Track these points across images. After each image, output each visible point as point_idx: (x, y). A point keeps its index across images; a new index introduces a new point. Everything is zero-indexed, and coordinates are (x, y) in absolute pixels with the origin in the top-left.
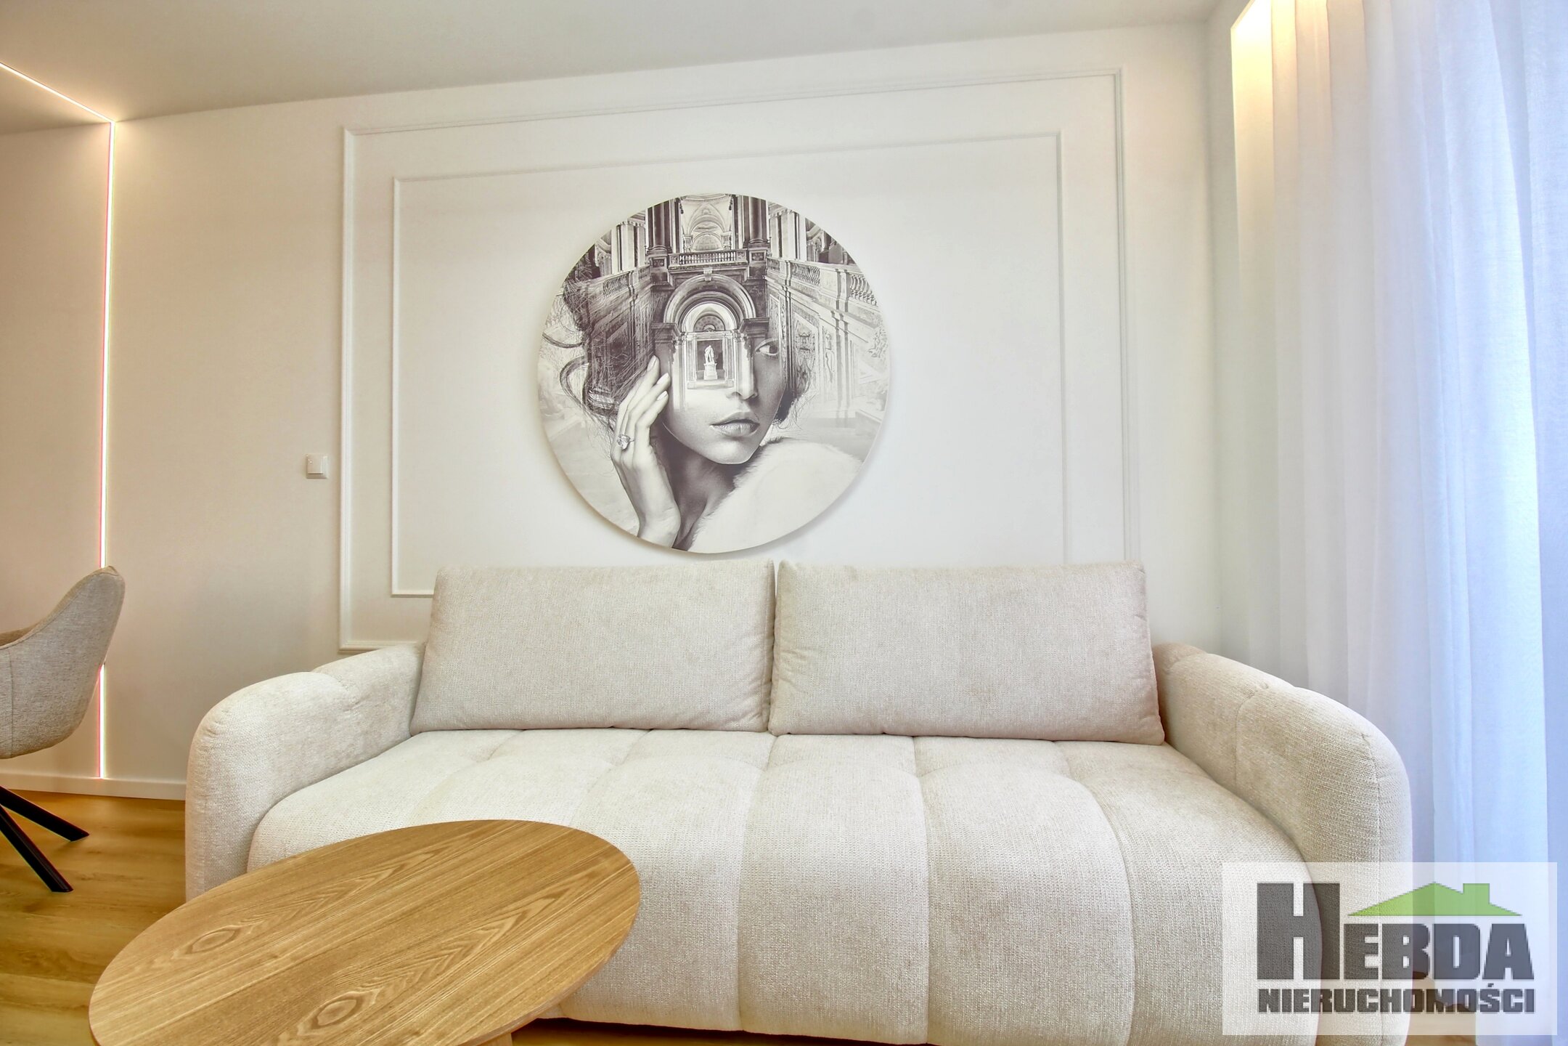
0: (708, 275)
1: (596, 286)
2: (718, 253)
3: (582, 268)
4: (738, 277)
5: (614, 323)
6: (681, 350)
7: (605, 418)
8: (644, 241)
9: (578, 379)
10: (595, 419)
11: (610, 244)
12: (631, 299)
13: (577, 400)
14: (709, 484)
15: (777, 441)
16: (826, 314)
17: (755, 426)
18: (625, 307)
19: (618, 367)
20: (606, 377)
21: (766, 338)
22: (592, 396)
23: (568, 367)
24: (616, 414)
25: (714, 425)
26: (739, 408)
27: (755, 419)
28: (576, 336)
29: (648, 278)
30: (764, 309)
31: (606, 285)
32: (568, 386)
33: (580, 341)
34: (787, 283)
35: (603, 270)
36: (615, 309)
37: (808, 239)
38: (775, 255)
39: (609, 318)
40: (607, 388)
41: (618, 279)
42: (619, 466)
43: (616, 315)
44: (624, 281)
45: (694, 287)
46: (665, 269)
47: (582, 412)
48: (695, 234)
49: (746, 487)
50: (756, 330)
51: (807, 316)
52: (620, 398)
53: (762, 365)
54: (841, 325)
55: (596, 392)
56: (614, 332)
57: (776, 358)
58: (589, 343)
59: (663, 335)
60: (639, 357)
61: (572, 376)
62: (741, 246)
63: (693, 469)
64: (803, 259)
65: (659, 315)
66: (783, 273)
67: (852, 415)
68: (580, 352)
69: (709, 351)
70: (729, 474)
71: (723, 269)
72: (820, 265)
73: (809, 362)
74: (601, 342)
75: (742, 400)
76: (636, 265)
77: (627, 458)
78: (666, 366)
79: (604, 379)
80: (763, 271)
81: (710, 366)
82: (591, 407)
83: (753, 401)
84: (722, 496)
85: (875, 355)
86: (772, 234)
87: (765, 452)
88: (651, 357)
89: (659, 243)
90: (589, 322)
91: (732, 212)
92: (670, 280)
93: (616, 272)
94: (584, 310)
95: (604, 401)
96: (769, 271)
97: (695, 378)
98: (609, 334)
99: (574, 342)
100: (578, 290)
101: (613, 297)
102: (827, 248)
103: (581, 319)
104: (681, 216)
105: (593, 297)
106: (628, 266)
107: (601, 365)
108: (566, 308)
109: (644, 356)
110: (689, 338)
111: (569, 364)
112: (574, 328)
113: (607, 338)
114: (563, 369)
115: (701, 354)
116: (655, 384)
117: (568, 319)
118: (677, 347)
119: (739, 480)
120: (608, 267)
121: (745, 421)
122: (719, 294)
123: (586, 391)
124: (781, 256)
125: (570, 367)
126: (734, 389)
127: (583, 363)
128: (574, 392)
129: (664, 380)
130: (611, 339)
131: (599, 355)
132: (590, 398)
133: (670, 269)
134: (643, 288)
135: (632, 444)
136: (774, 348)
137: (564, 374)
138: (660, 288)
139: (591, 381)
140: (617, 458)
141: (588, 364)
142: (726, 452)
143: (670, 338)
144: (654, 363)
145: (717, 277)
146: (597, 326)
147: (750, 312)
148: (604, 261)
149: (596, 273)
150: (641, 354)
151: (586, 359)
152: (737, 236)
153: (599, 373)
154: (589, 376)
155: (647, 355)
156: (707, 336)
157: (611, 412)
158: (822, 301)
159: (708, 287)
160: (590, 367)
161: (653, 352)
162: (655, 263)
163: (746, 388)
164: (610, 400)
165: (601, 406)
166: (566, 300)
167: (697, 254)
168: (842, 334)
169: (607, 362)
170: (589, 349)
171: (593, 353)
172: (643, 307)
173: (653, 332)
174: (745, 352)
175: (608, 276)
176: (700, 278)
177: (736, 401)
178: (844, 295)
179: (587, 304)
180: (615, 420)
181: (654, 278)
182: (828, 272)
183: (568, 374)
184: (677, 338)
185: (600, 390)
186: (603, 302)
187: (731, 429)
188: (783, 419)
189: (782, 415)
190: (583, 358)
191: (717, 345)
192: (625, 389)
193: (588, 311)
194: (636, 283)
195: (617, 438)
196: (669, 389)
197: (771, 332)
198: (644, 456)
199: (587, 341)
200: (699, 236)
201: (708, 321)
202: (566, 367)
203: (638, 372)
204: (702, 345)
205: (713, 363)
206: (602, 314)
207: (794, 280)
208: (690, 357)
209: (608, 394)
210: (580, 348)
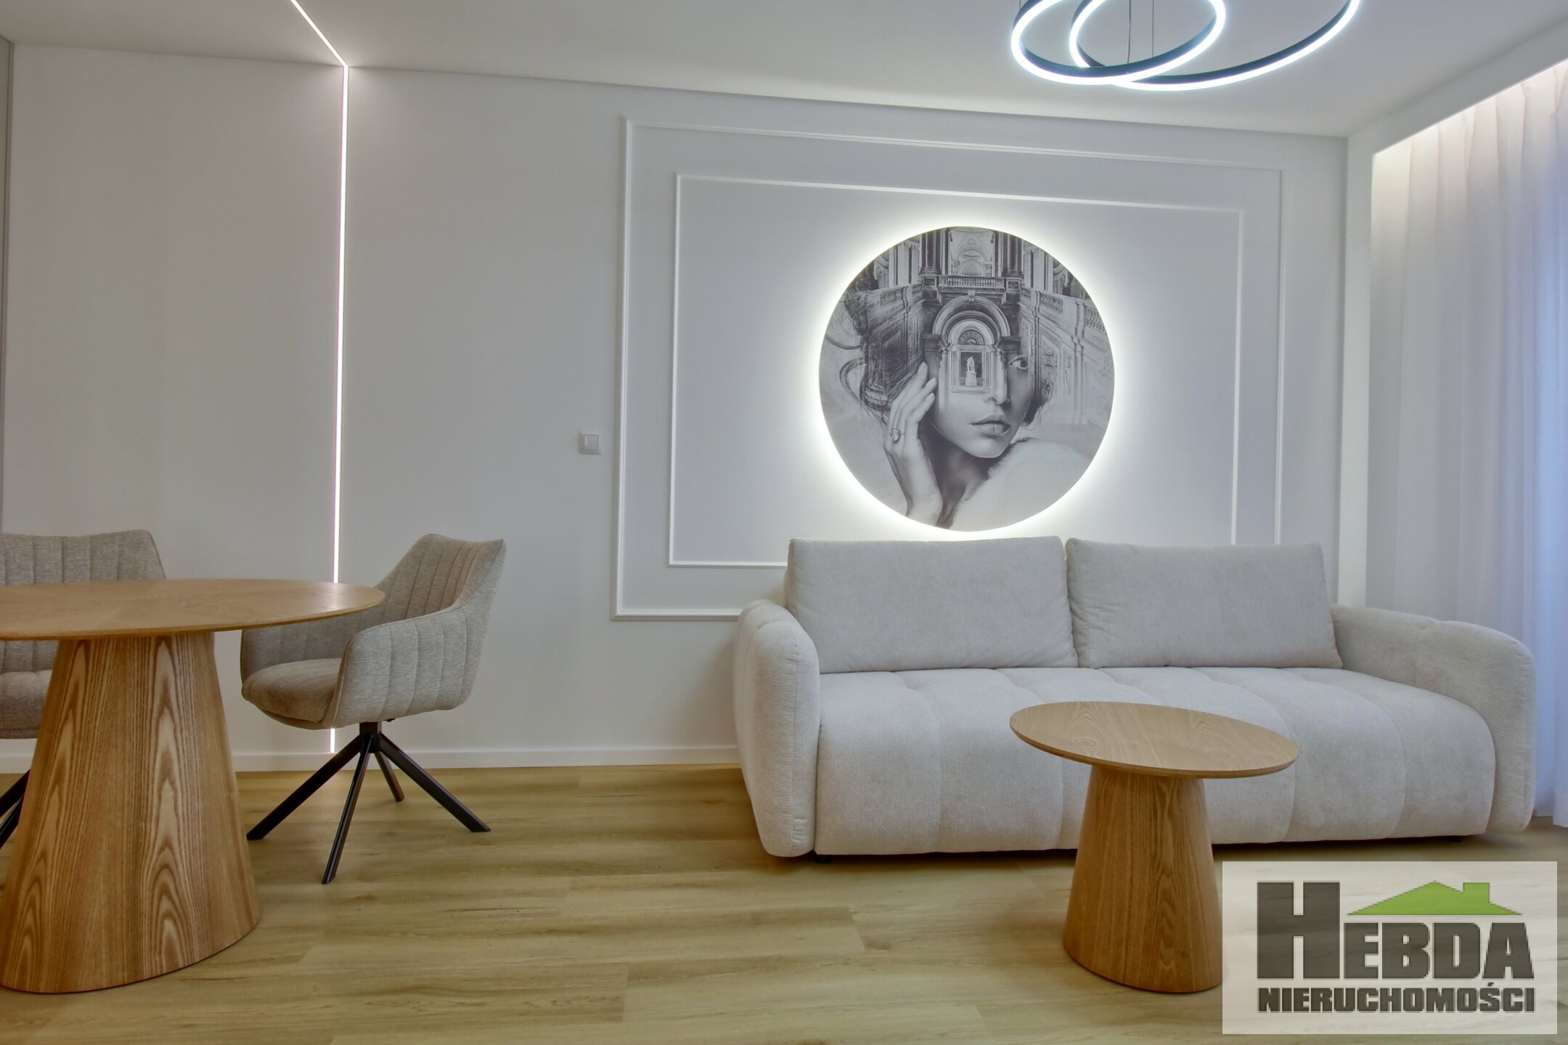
0: (971, 297)
1: (874, 297)
2: (980, 278)
3: (862, 279)
4: (997, 301)
5: (889, 330)
6: (947, 358)
7: (879, 413)
8: (918, 262)
9: (856, 377)
10: (871, 413)
11: (887, 260)
12: (905, 311)
13: (855, 396)
14: (967, 475)
15: (1024, 441)
16: (1066, 338)
17: (1006, 427)
18: (899, 317)
19: (892, 370)
20: (881, 377)
21: (1018, 354)
22: (869, 393)
23: (848, 366)
24: (889, 410)
25: (973, 424)
26: (994, 411)
27: (1007, 422)
28: (855, 340)
29: (920, 294)
30: (1017, 329)
31: (883, 296)
32: (847, 383)
33: (858, 344)
34: (1037, 310)
35: (881, 283)
36: (891, 318)
37: (1054, 274)
38: (1028, 285)
39: (885, 325)
40: (881, 387)
41: (894, 292)
42: (891, 456)
43: (891, 323)
44: (899, 295)
45: (959, 305)
46: (934, 288)
47: (859, 406)
48: (961, 260)
49: (998, 477)
50: (1010, 347)
51: (1052, 339)
52: (893, 396)
53: (1014, 377)
54: (1079, 348)
55: (872, 390)
56: (889, 338)
57: (1026, 371)
58: (867, 347)
59: (932, 345)
60: (910, 362)
61: (850, 374)
62: (1000, 274)
63: (954, 461)
64: (1050, 291)
65: (928, 327)
66: (1034, 301)
67: (1084, 422)
68: (858, 354)
69: (970, 361)
70: (984, 466)
71: (983, 292)
72: (1063, 297)
73: (1052, 377)
74: (877, 346)
75: (997, 405)
76: (910, 282)
77: (898, 449)
78: (934, 371)
79: (879, 379)
80: (1017, 298)
81: (971, 374)
82: (867, 402)
83: (1006, 406)
84: (978, 485)
85: (1104, 375)
86: (1026, 268)
87: (1014, 449)
88: (921, 363)
89: (930, 264)
90: (867, 327)
91: (993, 246)
92: (939, 298)
93: (892, 286)
94: (863, 317)
95: (878, 398)
96: (1022, 298)
97: (958, 383)
98: (884, 340)
99: (853, 344)
100: (858, 299)
101: (888, 308)
102: (1069, 284)
103: (860, 324)
104: (951, 244)
105: (871, 306)
106: (903, 282)
107: (876, 366)
108: (846, 313)
109: (915, 362)
110: (954, 348)
111: (848, 364)
112: (853, 332)
113: (883, 343)
114: (843, 368)
115: (963, 364)
116: (923, 386)
117: (848, 324)
118: (943, 356)
119: (992, 472)
120: (885, 281)
121: (999, 422)
122: (981, 314)
123: (863, 388)
124: (1032, 286)
125: (849, 367)
126: (990, 395)
127: (861, 364)
128: (853, 389)
129: (932, 383)
130: (887, 344)
131: (876, 357)
132: (866, 394)
133: (939, 288)
134: (915, 302)
135: (902, 437)
136: (1024, 363)
137: (844, 372)
138: (930, 304)
139: (868, 380)
140: (889, 447)
141: (865, 365)
142: (982, 447)
143: (938, 347)
144: (923, 368)
145: (979, 299)
146: (874, 331)
147: (1005, 331)
148: (882, 275)
149: (874, 285)
150: (912, 359)
151: (863, 361)
152: (996, 266)
153: (875, 373)
154: (866, 375)
155: (917, 360)
156: (969, 348)
157: (885, 408)
158: (1064, 327)
159: (971, 306)
160: (867, 367)
161: (923, 359)
162: (927, 282)
163: (1001, 395)
164: (884, 398)
165: (876, 402)
166: (847, 307)
167: (963, 278)
168: (1078, 355)
169: (882, 365)
170: (866, 352)
171: (870, 356)
172: (915, 319)
173: (923, 341)
174: (1000, 364)
175: (886, 289)
176: (965, 298)
177: (992, 405)
178: (1081, 324)
179: (866, 311)
180: (888, 415)
181: (926, 295)
182: (1069, 303)
183: (847, 372)
184: (943, 348)
185: (875, 388)
186: (880, 311)
187: (987, 428)
188: (1030, 423)
189: (1029, 419)
190: (861, 359)
191: (977, 357)
192: (897, 389)
193: (866, 318)
194: (910, 297)
195: (889, 431)
196: (935, 391)
197: (1023, 349)
198: (912, 447)
199: (865, 345)
200: (964, 262)
201: (969, 336)
202: (845, 365)
203: (909, 375)
204: (965, 356)
205: (973, 371)
206: (879, 321)
207: (1043, 308)
208: (954, 365)
209: (882, 392)
210: (858, 350)
